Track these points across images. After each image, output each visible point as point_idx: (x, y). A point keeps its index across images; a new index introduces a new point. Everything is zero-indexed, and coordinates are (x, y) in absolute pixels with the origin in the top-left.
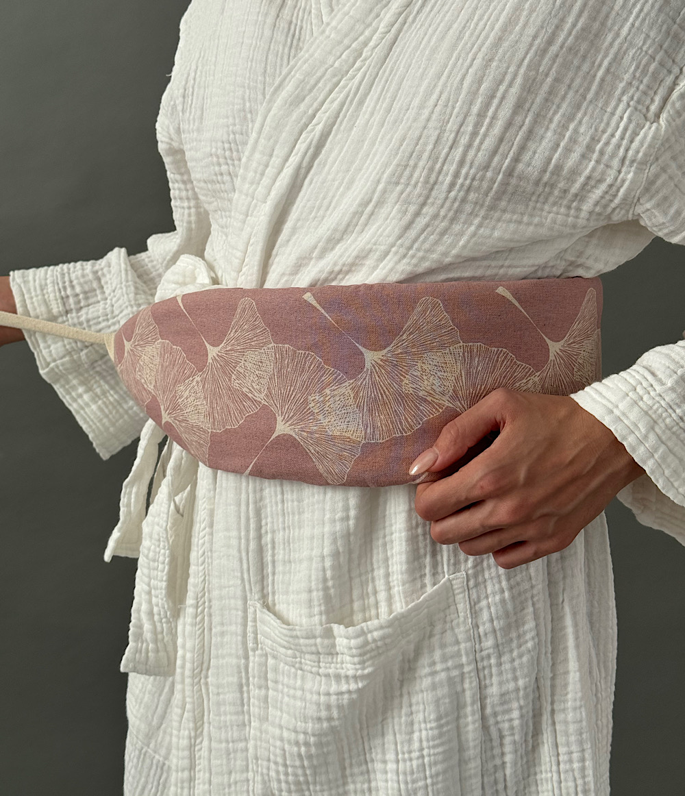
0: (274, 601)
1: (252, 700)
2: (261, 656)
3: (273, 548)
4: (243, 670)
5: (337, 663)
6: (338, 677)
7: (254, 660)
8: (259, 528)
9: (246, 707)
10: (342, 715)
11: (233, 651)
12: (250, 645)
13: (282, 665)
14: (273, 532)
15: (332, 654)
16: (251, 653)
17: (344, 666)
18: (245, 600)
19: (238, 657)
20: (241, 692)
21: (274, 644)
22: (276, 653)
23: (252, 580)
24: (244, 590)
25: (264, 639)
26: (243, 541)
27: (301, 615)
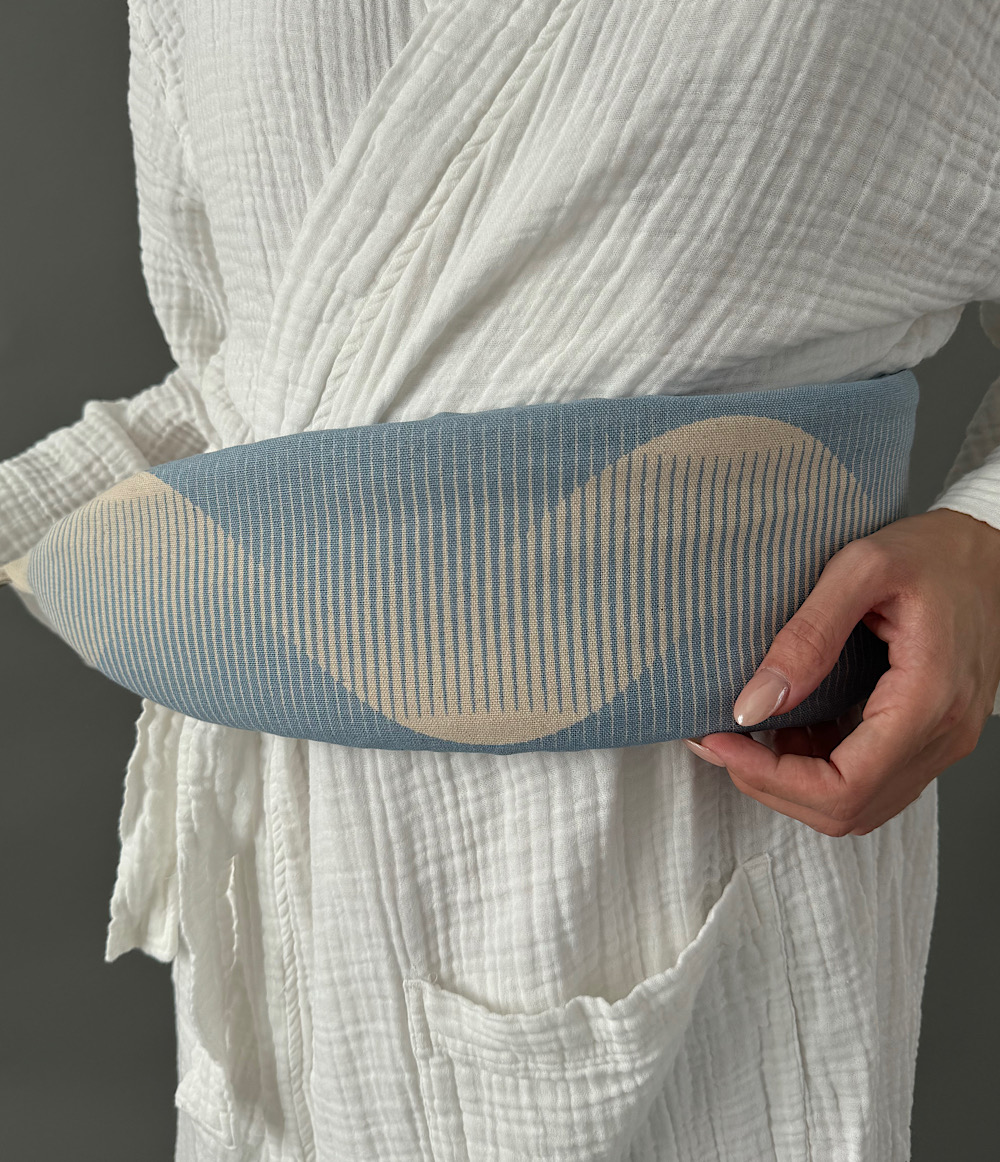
0: (451, 970)
1: (432, 1132)
2: (440, 1065)
3: (443, 884)
4: (409, 1089)
5: (596, 1056)
6: (600, 1078)
7: (429, 1074)
8: (410, 856)
9: (422, 1143)
10: (611, 1134)
11: (387, 1062)
12: (418, 1050)
13: (484, 1074)
14: (440, 859)
15: (585, 1046)
16: (420, 1063)
17: (608, 1058)
18: (398, 979)
19: (397, 1070)
20: (411, 1120)
21: (469, 1045)
22: (471, 1058)
23: (408, 945)
24: (395, 965)
25: (444, 1040)
26: (384, 884)
27: (514, 988)
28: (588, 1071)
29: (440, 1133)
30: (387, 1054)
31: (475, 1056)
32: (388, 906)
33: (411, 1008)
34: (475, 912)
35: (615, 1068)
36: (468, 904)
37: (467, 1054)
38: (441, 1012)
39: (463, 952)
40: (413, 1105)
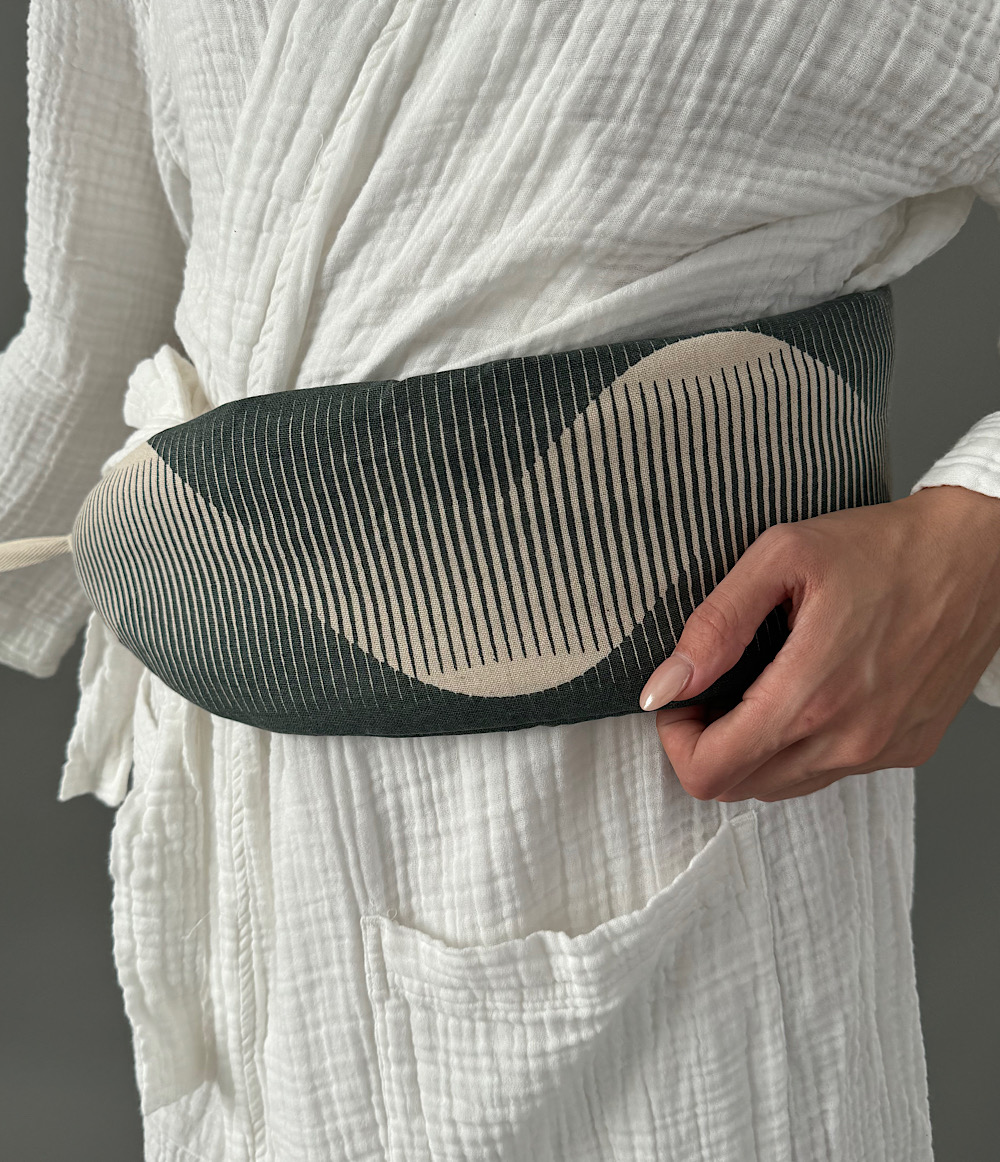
4: (363, 1038)
19: (351, 1018)
21: (426, 985)
22: (428, 999)
23: (366, 878)
24: (352, 901)
25: (400, 979)
26: (341, 813)
27: (473, 926)
28: (546, 1014)
29: (394, 1085)
31: (432, 997)
32: (346, 836)
33: (368, 946)
34: (433, 847)
35: (574, 1013)
36: (426, 838)
38: (399, 949)
39: (421, 888)
40: (368, 1054)
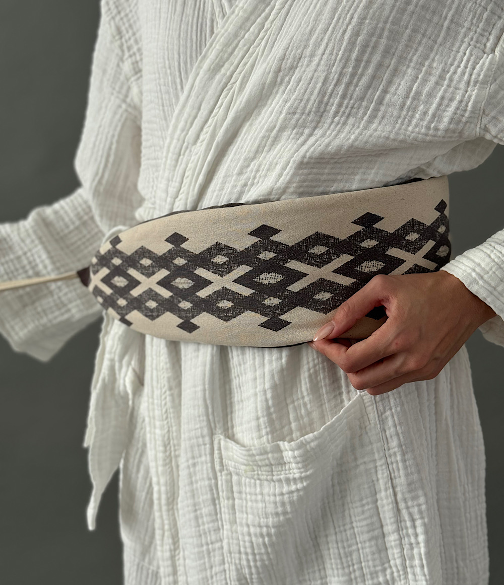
30: (205, 472)
37: (236, 468)
